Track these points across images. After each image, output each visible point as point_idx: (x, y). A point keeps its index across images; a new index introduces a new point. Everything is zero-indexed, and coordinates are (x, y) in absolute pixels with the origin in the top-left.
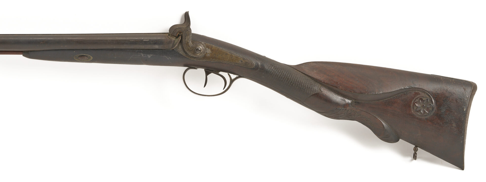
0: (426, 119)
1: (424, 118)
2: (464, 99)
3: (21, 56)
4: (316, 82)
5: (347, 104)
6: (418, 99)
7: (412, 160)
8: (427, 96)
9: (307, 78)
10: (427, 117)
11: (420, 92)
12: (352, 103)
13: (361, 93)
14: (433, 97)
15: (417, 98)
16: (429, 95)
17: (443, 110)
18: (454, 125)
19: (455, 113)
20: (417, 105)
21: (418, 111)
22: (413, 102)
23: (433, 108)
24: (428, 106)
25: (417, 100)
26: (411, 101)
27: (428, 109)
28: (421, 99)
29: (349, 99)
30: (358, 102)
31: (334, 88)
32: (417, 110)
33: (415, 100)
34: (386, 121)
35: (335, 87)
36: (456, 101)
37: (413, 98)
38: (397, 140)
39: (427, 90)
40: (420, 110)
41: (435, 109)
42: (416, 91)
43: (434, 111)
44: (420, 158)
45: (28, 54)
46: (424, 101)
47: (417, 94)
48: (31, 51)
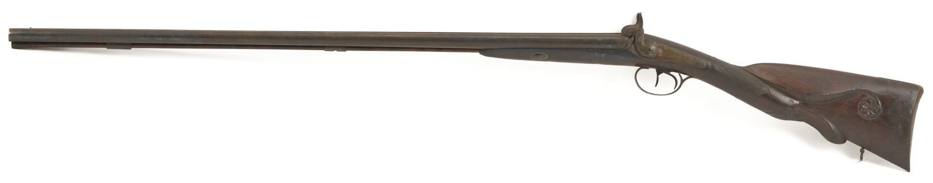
0: (872, 120)
1: (870, 119)
2: (910, 102)
3: (477, 54)
4: (765, 82)
5: (796, 105)
6: (865, 101)
7: (859, 162)
8: (874, 98)
9: (756, 78)
10: (873, 119)
11: (867, 95)
12: (799, 103)
13: (809, 94)
14: (879, 99)
15: (864, 100)
16: (876, 98)
17: (889, 112)
18: (900, 127)
19: (902, 116)
20: (864, 107)
21: (864, 113)
22: (860, 103)
23: (879, 110)
24: (875, 108)
25: (864, 102)
26: (858, 103)
27: (874, 111)
28: (868, 101)
29: (797, 100)
30: (805, 103)
31: (783, 89)
32: (864, 112)
33: (862, 102)
34: (833, 123)
36: (902, 103)
37: (860, 100)
38: (844, 142)
39: (874, 92)
40: (867, 112)
41: (881, 111)
42: (863, 93)
43: (880, 113)
44: (867, 160)
45: (485, 52)
46: (871, 103)
47: (864, 96)
48: (488, 49)
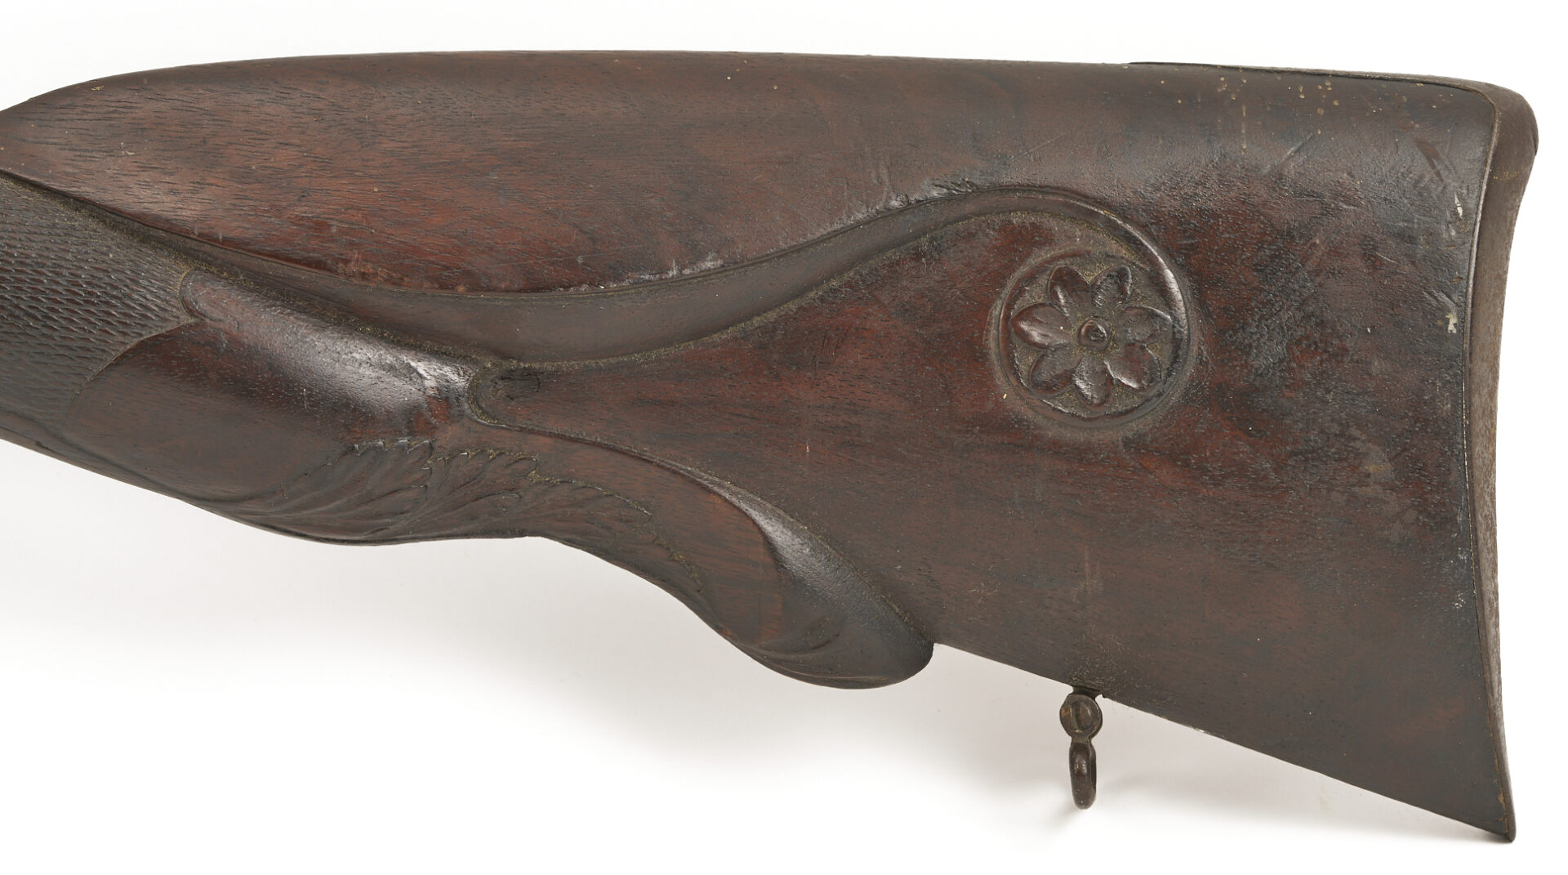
0: (1127, 443)
1: (1110, 435)
2: (1432, 236)
4: (146, 239)
5: (444, 399)
6: (1044, 280)
7: (1065, 814)
8: (1113, 246)
9: (63, 216)
10: (1135, 426)
11: (1054, 225)
12: (474, 387)
13: (537, 290)
14: (1167, 251)
15: (1031, 278)
16: (1130, 240)
17: (1268, 352)
18: (1378, 465)
19: (1376, 365)
20: (1036, 335)
21: (1048, 388)
22: (998, 310)
23: (1177, 343)
24: (1137, 333)
25: (1034, 295)
26: (986, 306)
27: (1132, 357)
28: (1068, 280)
29: (439, 353)
30: (529, 375)
31: (304, 275)
32: (1045, 375)
33: (1019, 291)
34: (792, 510)
35: (310, 263)
36: (1370, 256)
37: (999, 279)
38: (921, 660)
39: (1106, 192)
40: (1068, 378)
41: (1197, 347)
42: (1016, 219)
43: (1190, 370)
44: (1131, 783)
46: (1092, 290)
47: (1022, 240)
